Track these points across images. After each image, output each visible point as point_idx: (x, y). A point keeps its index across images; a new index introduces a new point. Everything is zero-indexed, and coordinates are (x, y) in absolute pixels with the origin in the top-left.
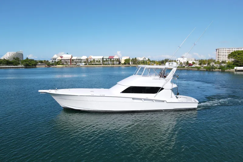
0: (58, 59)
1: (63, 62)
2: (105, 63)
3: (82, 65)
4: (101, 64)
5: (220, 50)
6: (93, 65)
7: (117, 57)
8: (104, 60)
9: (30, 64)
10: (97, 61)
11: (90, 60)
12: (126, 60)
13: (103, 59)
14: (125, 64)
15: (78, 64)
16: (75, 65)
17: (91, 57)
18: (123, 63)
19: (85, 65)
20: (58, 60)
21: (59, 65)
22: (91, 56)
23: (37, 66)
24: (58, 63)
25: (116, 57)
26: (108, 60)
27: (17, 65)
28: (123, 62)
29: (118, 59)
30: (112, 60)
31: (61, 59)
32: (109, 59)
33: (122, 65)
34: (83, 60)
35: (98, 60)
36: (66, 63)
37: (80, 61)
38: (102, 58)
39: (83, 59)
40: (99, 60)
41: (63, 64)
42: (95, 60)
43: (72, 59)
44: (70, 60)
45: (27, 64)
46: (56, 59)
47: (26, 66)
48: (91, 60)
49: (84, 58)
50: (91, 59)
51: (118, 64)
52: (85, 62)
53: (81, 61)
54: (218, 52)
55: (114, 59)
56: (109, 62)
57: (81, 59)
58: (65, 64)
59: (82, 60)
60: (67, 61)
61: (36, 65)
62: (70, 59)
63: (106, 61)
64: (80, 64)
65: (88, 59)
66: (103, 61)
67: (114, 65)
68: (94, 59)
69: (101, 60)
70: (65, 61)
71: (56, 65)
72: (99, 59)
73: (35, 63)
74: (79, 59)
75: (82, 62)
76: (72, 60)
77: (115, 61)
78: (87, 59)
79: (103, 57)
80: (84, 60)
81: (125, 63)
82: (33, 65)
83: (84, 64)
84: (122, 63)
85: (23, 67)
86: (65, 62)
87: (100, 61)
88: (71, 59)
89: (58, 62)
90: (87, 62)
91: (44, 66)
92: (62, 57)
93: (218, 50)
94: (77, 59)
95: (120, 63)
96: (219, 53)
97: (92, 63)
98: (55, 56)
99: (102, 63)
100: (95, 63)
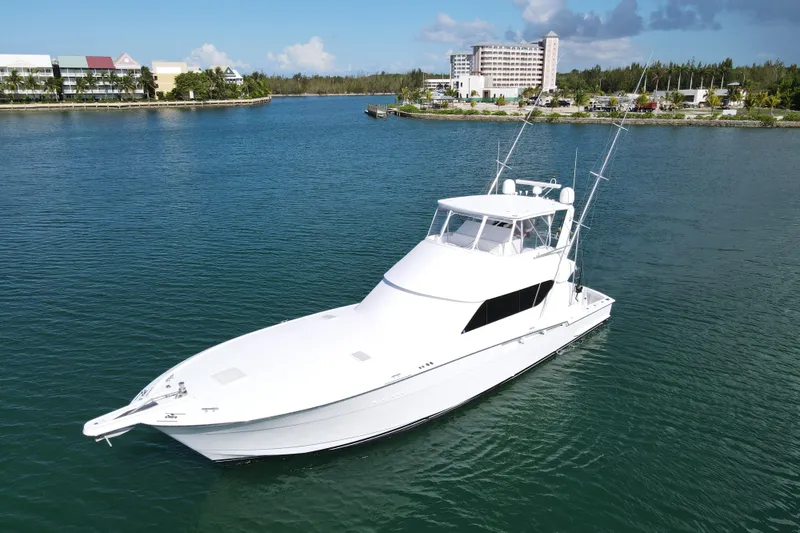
4: (52, 99)
5: (486, 50)
7: (130, 63)
10: (32, 83)
13: (56, 69)
14: (177, 94)
18: (165, 93)
26: (85, 74)
32: (89, 70)
35: (34, 75)
38: (49, 65)
40: (40, 75)
51: (144, 98)
54: (481, 56)
55: (116, 70)
66: (62, 82)
69: (47, 75)
72: (38, 70)
79: (52, 58)
81: (174, 90)
84: (160, 95)
93: (481, 50)
96: (486, 61)
99: (55, 92)
100: (20, 92)
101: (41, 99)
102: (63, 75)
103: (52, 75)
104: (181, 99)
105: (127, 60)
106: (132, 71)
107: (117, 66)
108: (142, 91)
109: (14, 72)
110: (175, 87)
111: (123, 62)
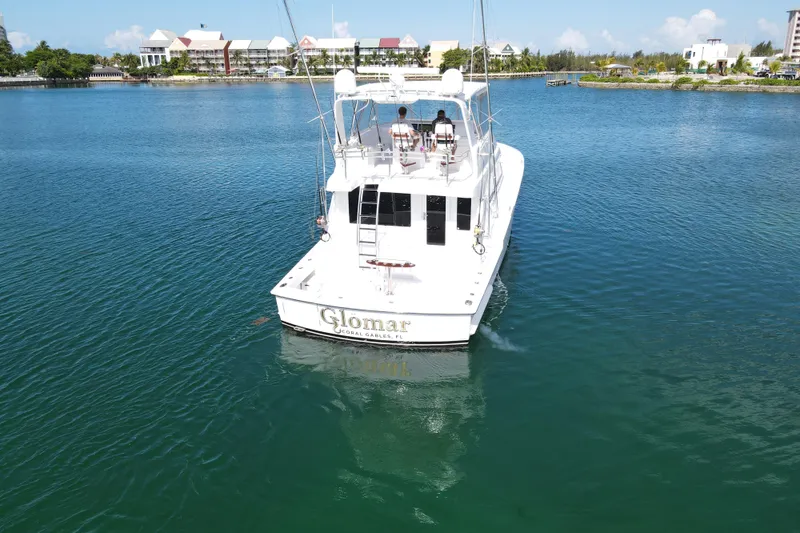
0: (173, 47)
1: (195, 62)
3: (276, 76)
6: (319, 73)
7: (411, 43)
8: (363, 52)
9: (67, 68)
11: (307, 54)
13: (357, 49)
14: (444, 68)
15: (260, 70)
16: (246, 74)
17: (309, 43)
20: (172, 52)
21: (180, 72)
22: (308, 37)
23: (91, 78)
24: (175, 66)
26: (378, 53)
27: (14, 76)
28: (435, 61)
31: (184, 48)
32: (380, 48)
34: (276, 55)
35: (338, 54)
36: (208, 64)
37: (266, 58)
38: (353, 46)
39: (274, 51)
40: (344, 54)
41: (194, 72)
42: (329, 53)
43: (230, 48)
44: (221, 55)
45: (54, 69)
46: (162, 49)
47: (51, 76)
48: (310, 54)
49: (279, 44)
50: (308, 50)
52: (284, 63)
53: (269, 58)
55: (399, 49)
57: (269, 52)
58: (202, 69)
59: (271, 55)
60: (209, 56)
61: (88, 73)
62: (222, 48)
65: (299, 50)
66: (358, 59)
69: (349, 54)
70: (203, 58)
71: (169, 74)
72: (342, 50)
73: (84, 65)
74: (258, 51)
75: (273, 61)
76: (229, 55)
78: (293, 51)
79: (357, 40)
80: (282, 55)
81: (443, 65)
82: (77, 74)
83: (284, 69)
85: (40, 83)
86: (202, 62)
88: (226, 50)
89: (175, 62)
90: (291, 62)
91: (120, 78)
92: (187, 42)
94: (250, 51)
97: (318, 67)
98: (158, 37)
99: (354, 66)
100: (328, 67)
102: (361, 53)
103: (353, 53)
105: (409, 41)
106: (411, 49)
107: (401, 45)
109: (324, 51)
110: (442, 62)
111: (405, 42)
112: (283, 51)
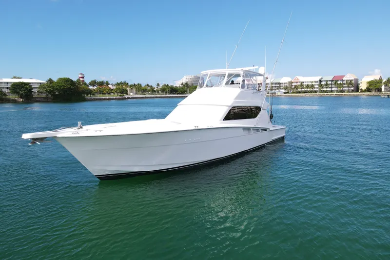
2: (325, 89)
3: (279, 94)
4: (316, 92)
6: (299, 92)
8: (322, 83)
10: (308, 86)
11: (295, 84)
12: (371, 83)
13: (321, 81)
14: (368, 90)
15: (273, 91)
17: (298, 79)
18: (363, 89)
19: (285, 93)
22: (297, 77)
25: (349, 77)
26: (330, 83)
28: (363, 86)
29: (351, 81)
30: (339, 82)
32: (332, 81)
33: (361, 92)
34: (283, 85)
35: (310, 84)
37: (278, 85)
38: (318, 80)
39: (282, 83)
40: (313, 84)
42: (304, 84)
48: (297, 84)
49: (285, 80)
50: (297, 82)
51: (353, 91)
52: (286, 88)
55: (343, 81)
56: (332, 87)
59: (281, 85)
63: (327, 84)
64: (276, 91)
65: (293, 83)
66: (321, 86)
67: (345, 92)
68: (302, 83)
69: (316, 83)
72: (312, 82)
74: (276, 84)
75: (281, 88)
77: (344, 86)
78: (291, 83)
79: (320, 77)
80: (286, 85)
81: (367, 88)
83: (283, 91)
84: (361, 89)
87: (313, 86)
90: (289, 87)
94: (272, 83)
95: (357, 89)
97: (299, 90)
99: (318, 89)
101: (311, 92)
103: (318, 83)
104: (371, 92)
105: (348, 76)
107: (344, 79)
108: (352, 89)
110: (366, 86)
111: (347, 77)
112: (287, 83)
